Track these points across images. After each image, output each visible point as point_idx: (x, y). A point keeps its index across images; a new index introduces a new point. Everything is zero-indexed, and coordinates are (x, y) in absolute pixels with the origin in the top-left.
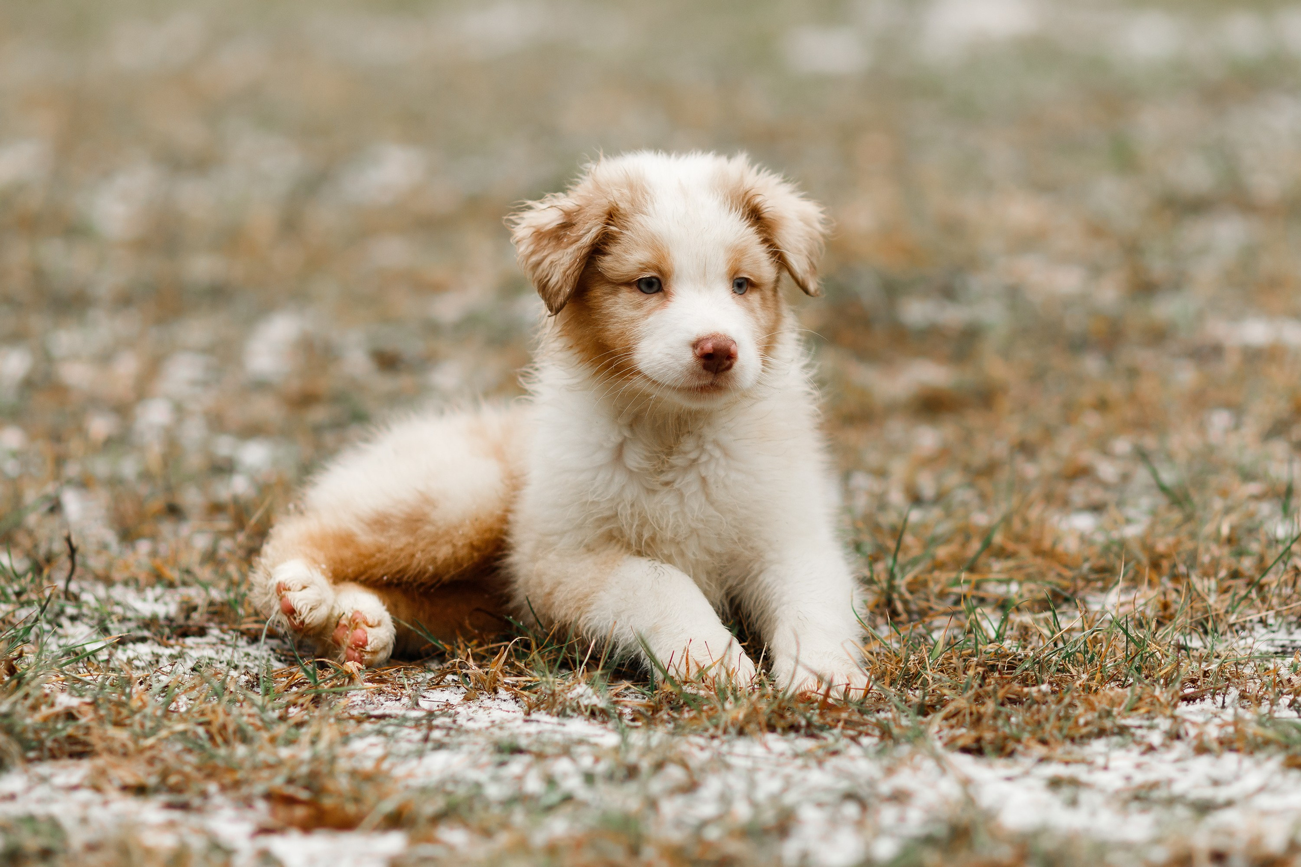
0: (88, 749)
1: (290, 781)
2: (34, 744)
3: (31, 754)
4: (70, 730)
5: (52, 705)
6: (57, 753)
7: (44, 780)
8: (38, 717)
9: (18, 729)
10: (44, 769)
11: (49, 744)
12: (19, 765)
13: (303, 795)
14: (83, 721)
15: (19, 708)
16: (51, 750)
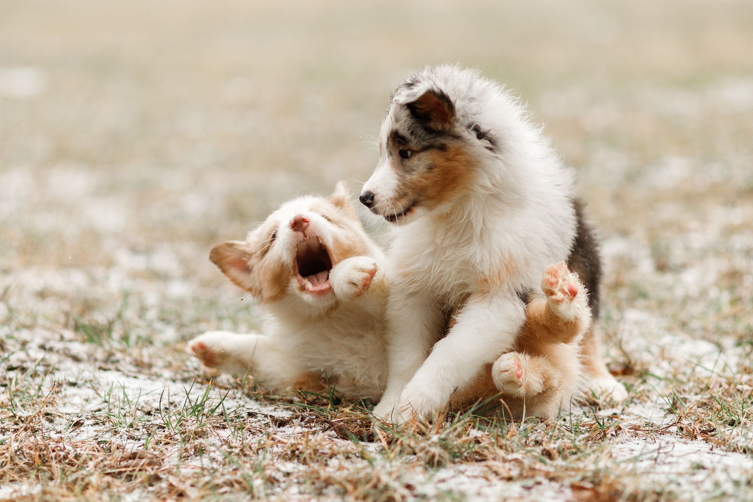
0: (485, 458)
1: (583, 479)
2: (458, 454)
3: (457, 460)
4: (476, 448)
5: (468, 435)
6: (469, 459)
7: (462, 472)
8: (459, 441)
9: (450, 447)
10: (463, 467)
11: (465, 454)
12: (450, 465)
13: (588, 485)
14: (483, 444)
15: (451, 435)
16: (466, 457)
